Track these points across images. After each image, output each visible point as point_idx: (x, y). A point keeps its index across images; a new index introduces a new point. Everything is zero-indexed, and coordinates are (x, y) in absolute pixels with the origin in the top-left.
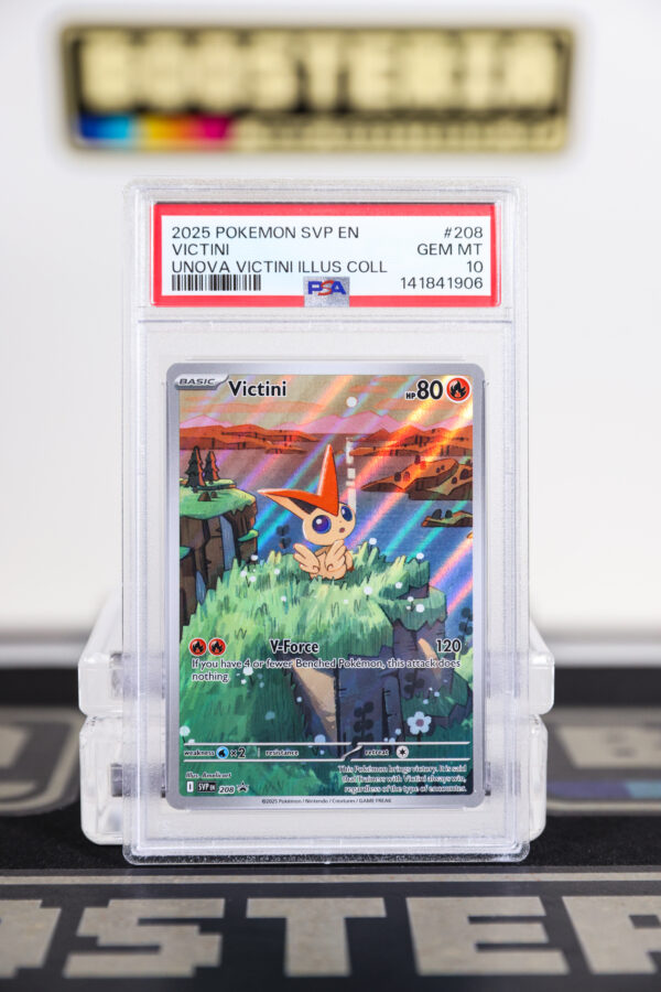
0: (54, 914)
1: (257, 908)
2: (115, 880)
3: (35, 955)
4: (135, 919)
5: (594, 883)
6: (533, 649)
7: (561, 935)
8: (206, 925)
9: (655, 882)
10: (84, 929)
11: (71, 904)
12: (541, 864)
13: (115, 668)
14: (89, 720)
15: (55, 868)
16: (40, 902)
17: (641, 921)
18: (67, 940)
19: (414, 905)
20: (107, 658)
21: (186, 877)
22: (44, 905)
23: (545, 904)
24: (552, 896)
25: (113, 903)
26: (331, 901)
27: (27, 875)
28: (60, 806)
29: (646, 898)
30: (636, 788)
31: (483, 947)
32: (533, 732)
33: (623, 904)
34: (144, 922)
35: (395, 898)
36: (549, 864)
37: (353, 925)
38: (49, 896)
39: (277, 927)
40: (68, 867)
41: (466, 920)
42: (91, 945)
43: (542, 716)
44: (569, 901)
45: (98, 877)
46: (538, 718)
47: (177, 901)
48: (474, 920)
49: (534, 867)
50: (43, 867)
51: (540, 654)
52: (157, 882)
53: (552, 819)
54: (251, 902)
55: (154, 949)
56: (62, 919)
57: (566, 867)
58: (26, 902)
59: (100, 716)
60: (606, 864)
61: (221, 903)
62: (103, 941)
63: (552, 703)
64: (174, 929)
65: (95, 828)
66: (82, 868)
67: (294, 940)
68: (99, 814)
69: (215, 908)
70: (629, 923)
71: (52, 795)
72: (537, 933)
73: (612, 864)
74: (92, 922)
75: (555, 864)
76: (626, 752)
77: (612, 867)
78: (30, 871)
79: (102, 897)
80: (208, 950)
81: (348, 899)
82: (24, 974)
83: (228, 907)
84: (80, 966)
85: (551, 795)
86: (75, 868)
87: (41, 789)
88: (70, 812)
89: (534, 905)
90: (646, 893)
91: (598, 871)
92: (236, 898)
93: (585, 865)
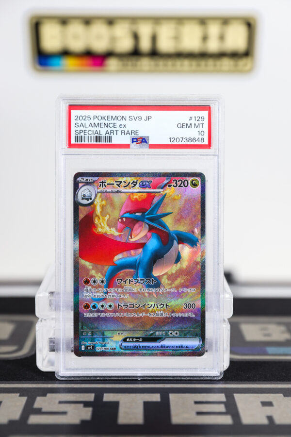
0: (24, 399)
1: (108, 397)
2: (50, 386)
3: (16, 415)
4: (57, 402)
5: (248, 388)
6: (226, 291)
8: (86, 404)
9: (273, 388)
10: (36, 405)
11: (31, 395)
13: (50, 298)
14: (39, 320)
15: (25, 381)
16: (18, 394)
17: (265, 404)
18: (29, 409)
19: (172, 396)
20: (47, 294)
21: (79, 385)
22: (20, 396)
23: (226, 396)
24: (229, 393)
25: (49, 395)
26: (138, 395)
27: (13, 384)
29: (268, 395)
30: (270, 350)
32: (224, 326)
33: (258, 397)
34: (60, 402)
35: (165, 394)
36: (230, 381)
37: (147, 405)
38: (22, 392)
39: (115, 405)
40: (31, 381)
41: (193, 403)
42: (39, 412)
43: (228, 319)
44: (236, 396)
45: (43, 385)
47: (75, 394)
48: (196, 403)
50: (21, 380)
51: (228, 293)
52: (67, 386)
53: (232, 362)
54: (105, 395)
55: (65, 413)
56: (27, 401)
57: (237, 382)
58: (13, 394)
59: (44, 318)
60: (253, 381)
61: (93, 395)
62: (44, 410)
63: (232, 314)
64: (73, 405)
65: (42, 364)
66: (36, 380)
67: (122, 410)
69: (91, 397)
70: (260, 405)
73: (256, 381)
74: (40, 402)
75: (233, 381)
76: (268, 335)
79: (44, 392)
80: (87, 414)
81: (145, 394)
82: (11, 423)
83: (96, 397)
84: (34, 419)
85: (232, 352)
86: (34, 381)
89: (221, 397)
91: (250, 384)
92: (99, 393)
93: (245, 381)
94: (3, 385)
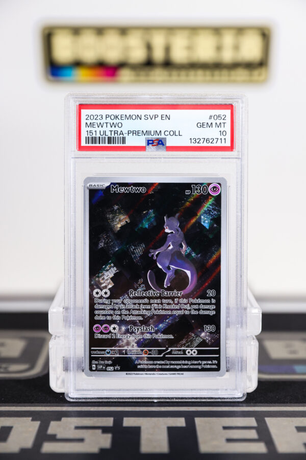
0: (37, 424)
1: (128, 422)
2: (65, 409)
3: (29, 443)
4: (73, 427)
5: (279, 411)
6: (252, 306)
7: (264, 435)
8: (105, 430)
10: (50, 431)
11: (45, 420)
12: (256, 403)
14: (53, 337)
15: (38, 403)
16: (31, 418)
17: (300, 429)
18: (43, 436)
19: (198, 421)
20: (61, 309)
21: (96, 408)
22: (33, 420)
23: (257, 421)
24: (260, 417)
25: (63, 419)
26: (161, 419)
27: (25, 406)
28: (41, 375)
29: (303, 418)
30: (298, 368)
31: (229, 440)
32: (252, 343)
33: (292, 422)
34: (77, 428)
35: (190, 418)
37: (171, 430)
38: (35, 416)
39: (137, 431)
40: (44, 403)
41: (221, 428)
42: (53, 438)
43: (256, 336)
44: (268, 420)
45: (57, 408)
46: (255, 337)
47: (92, 418)
48: (225, 428)
49: (252, 404)
50: (33, 403)
51: (255, 308)
52: (83, 410)
53: (261, 383)
54: (125, 419)
55: (81, 440)
56: (40, 426)
57: (266, 404)
58: (25, 418)
59: (58, 335)
60: (284, 403)
61: (112, 419)
62: (59, 436)
63: (260, 330)
64: (90, 431)
65: (56, 385)
66: (50, 403)
67: (144, 436)
68: (58, 379)
69: (109, 422)
70: (295, 430)
71: (37, 370)
72: (253, 434)
73: (287, 403)
74: (54, 428)
75: (262, 403)
76: (294, 352)
77: (288, 404)
78: (26, 404)
79: (58, 416)
80: (106, 441)
81: (168, 418)
82: (23, 451)
83: (114, 421)
84: (48, 448)
85: (260, 371)
86: (47, 403)
87: (32, 367)
88: (45, 378)
89: (252, 422)
90: (302, 416)
91: (281, 406)
92: (118, 417)
93: (275, 403)
94: (14, 407)
